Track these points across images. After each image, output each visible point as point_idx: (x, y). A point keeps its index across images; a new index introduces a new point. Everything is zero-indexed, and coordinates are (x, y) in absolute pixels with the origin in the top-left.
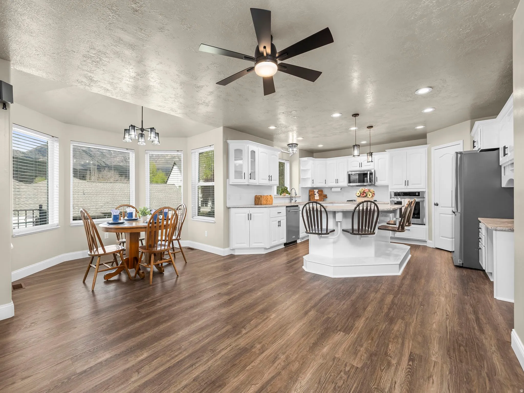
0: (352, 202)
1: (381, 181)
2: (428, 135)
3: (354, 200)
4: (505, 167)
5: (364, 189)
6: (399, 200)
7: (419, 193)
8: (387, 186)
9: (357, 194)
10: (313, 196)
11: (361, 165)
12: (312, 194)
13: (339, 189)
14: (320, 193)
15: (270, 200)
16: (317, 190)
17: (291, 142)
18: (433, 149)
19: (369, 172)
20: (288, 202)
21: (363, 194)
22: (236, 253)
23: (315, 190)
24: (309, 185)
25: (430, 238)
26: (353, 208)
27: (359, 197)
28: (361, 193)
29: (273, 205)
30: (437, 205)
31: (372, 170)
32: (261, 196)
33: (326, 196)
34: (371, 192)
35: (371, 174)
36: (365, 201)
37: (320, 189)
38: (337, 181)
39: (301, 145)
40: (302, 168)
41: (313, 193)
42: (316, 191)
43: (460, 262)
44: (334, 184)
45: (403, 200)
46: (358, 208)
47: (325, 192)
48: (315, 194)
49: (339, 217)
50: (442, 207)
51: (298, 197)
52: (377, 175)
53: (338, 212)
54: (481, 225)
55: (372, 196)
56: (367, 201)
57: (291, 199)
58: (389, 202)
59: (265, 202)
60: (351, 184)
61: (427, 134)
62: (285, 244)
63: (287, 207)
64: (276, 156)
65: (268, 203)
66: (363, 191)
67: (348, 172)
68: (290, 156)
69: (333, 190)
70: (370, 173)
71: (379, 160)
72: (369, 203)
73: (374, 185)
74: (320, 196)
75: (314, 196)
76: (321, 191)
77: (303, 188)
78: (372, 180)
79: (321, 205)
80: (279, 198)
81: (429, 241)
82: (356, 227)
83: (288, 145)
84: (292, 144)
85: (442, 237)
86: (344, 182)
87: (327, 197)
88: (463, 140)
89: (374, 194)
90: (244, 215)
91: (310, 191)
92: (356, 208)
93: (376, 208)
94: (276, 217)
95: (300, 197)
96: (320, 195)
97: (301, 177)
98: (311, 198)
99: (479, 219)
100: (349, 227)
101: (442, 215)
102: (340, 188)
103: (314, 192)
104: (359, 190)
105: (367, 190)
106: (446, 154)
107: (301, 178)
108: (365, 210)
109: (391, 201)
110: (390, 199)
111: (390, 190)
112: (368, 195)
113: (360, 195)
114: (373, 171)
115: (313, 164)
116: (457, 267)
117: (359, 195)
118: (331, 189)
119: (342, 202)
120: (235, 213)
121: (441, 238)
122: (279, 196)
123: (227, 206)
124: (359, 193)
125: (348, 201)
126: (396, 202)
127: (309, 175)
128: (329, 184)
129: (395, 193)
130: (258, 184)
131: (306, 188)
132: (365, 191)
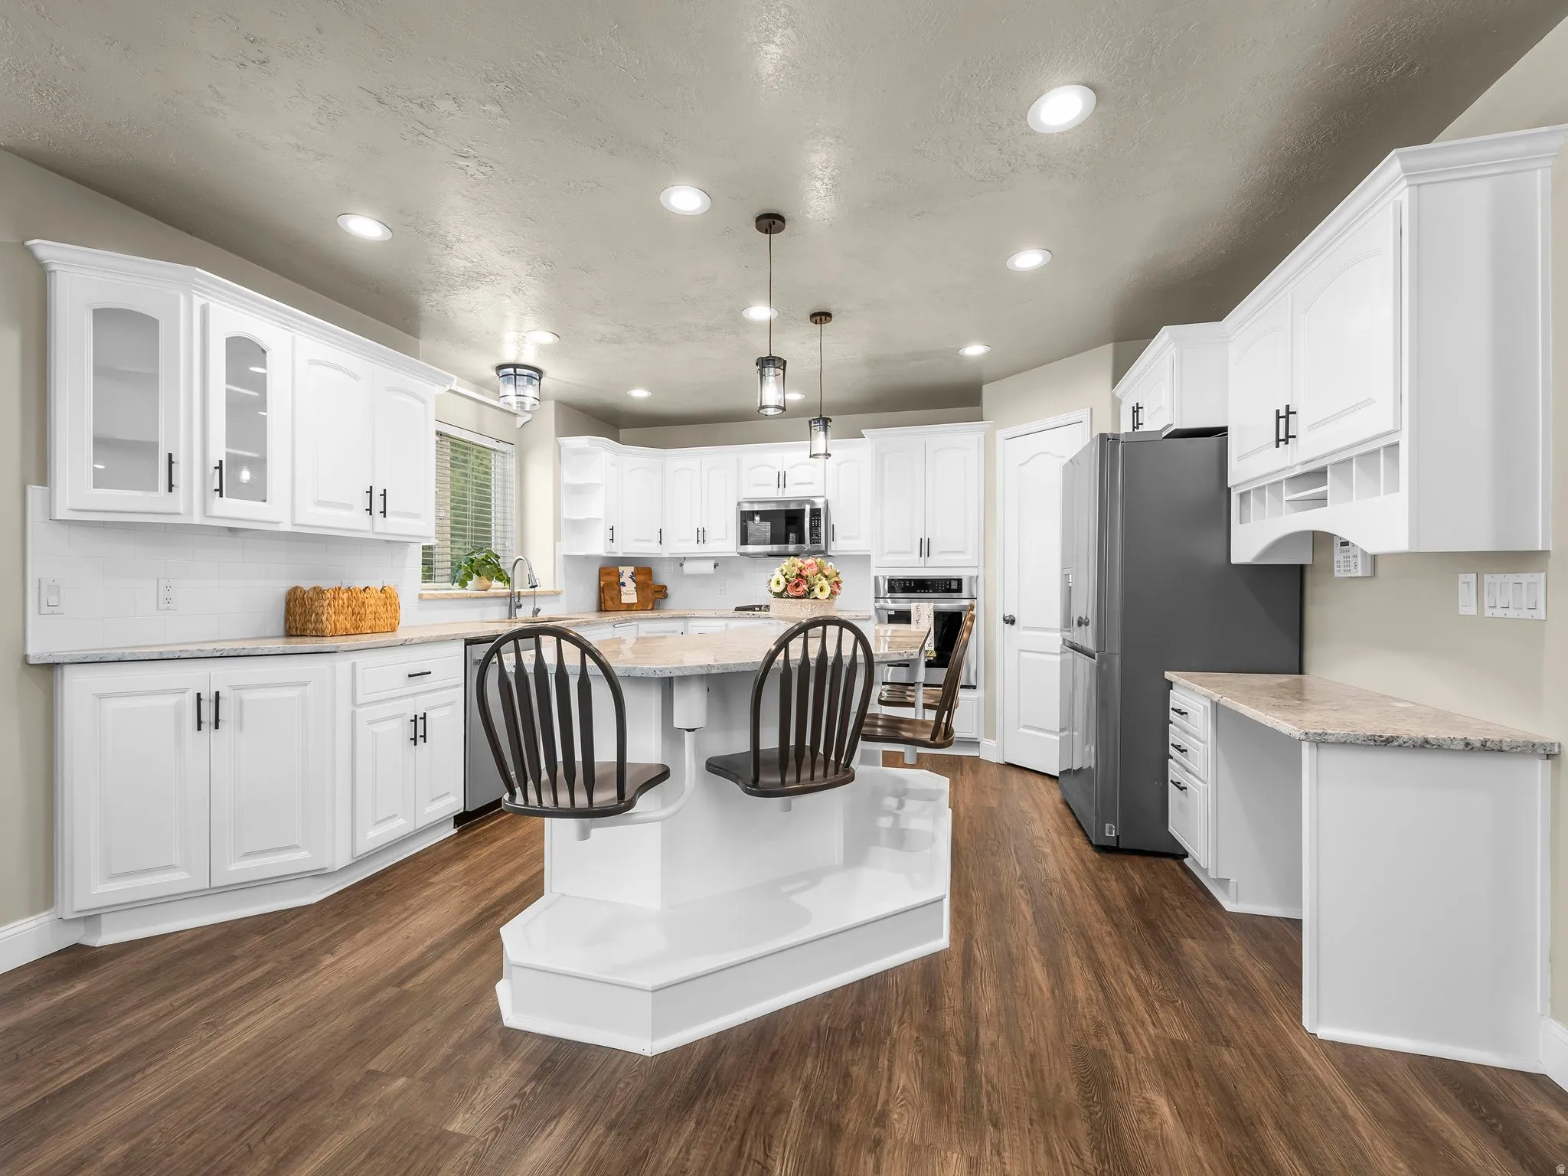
0: (751, 613)
1: (844, 538)
2: (987, 390)
3: (760, 607)
4: (1242, 495)
5: (800, 564)
6: (902, 605)
7: (959, 581)
8: (867, 558)
9: (773, 584)
10: (615, 592)
11: (782, 480)
12: (609, 585)
13: (708, 567)
14: (641, 578)
15: (381, 610)
16: (632, 569)
17: (510, 358)
18: (1001, 434)
19: (808, 508)
20: (496, 618)
21: (797, 585)
22: (107, 937)
23: (621, 569)
24: (598, 547)
25: (991, 733)
26: (760, 657)
27: (779, 595)
28: (787, 580)
29: (402, 634)
30: (1012, 622)
31: (816, 500)
32: (319, 592)
33: (662, 592)
34: (826, 577)
35: (815, 513)
36: (814, 623)
37: (641, 566)
38: (701, 536)
39: (560, 377)
40: (567, 478)
41: (612, 578)
42: (627, 571)
43: (1111, 833)
44: (691, 548)
45: (913, 606)
46: (781, 657)
47: (664, 576)
48: (623, 584)
49: (690, 707)
50: (1026, 628)
51: (544, 595)
52: (834, 519)
53: (685, 679)
54: (1177, 698)
55: (833, 593)
56: (825, 622)
57: (513, 602)
58: (873, 613)
59: (344, 622)
60: (750, 549)
61: (985, 388)
62: (460, 819)
63: (469, 642)
64: (424, 401)
65: (365, 625)
66: (797, 571)
67: (739, 504)
68: (519, 426)
69: (689, 568)
70: (811, 510)
71: (839, 464)
72: (832, 631)
73: (824, 554)
74: (643, 590)
75: (620, 591)
76: (644, 571)
77: (569, 558)
78: (818, 535)
79: (586, 649)
80: (453, 598)
81: (986, 742)
82: (770, 740)
83: (500, 367)
84: (515, 366)
85: (1025, 726)
86: (725, 540)
87: (666, 596)
88: (1091, 409)
89: (837, 583)
90: (170, 700)
91: (603, 573)
92: (772, 656)
93: (860, 651)
94: (400, 697)
95: (557, 594)
96: (640, 587)
97: (565, 515)
98: (607, 598)
99: (1169, 675)
100: (741, 744)
101: (1024, 654)
102: (711, 563)
103: (619, 576)
104: (778, 572)
105: (810, 565)
106: (1041, 453)
107: (565, 519)
108: (813, 664)
109: (877, 610)
110: (876, 602)
111: (874, 572)
112: (817, 590)
113: (785, 589)
114: (820, 504)
115: (613, 465)
116: (1103, 849)
117: (779, 589)
118: (681, 565)
119: (719, 614)
120: (101, 697)
121: (1021, 730)
122: (456, 590)
123: (25, 657)
124: (782, 580)
125: (738, 609)
126: (893, 613)
127: (595, 508)
128: (676, 546)
129: (890, 581)
130: (285, 527)
131: (588, 559)
132: (804, 573)
